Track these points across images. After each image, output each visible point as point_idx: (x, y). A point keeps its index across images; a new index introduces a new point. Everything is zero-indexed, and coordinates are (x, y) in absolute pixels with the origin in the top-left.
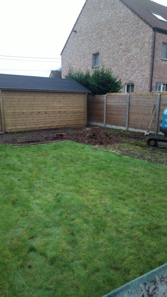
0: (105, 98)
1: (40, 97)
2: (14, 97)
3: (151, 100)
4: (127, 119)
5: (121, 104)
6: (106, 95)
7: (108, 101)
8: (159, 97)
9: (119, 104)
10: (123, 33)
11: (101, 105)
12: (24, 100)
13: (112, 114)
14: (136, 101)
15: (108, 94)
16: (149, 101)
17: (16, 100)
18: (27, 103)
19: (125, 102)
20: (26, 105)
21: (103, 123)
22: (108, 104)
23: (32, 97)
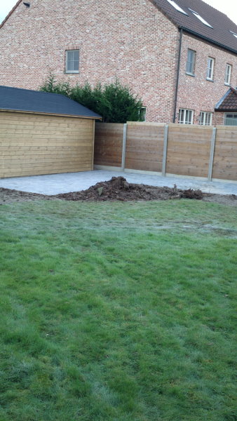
0: (125, 129)
1: (41, 124)
2: (11, 122)
3: (203, 135)
4: (164, 161)
5: (154, 139)
6: (125, 124)
7: (129, 133)
8: (214, 133)
9: (150, 139)
10: (126, 26)
11: (117, 138)
12: (22, 127)
13: (137, 154)
14: (179, 136)
15: (129, 123)
16: (200, 137)
17: (13, 127)
18: (25, 132)
19: (160, 137)
20: (25, 136)
21: (120, 166)
22: (129, 137)
23: (32, 123)
